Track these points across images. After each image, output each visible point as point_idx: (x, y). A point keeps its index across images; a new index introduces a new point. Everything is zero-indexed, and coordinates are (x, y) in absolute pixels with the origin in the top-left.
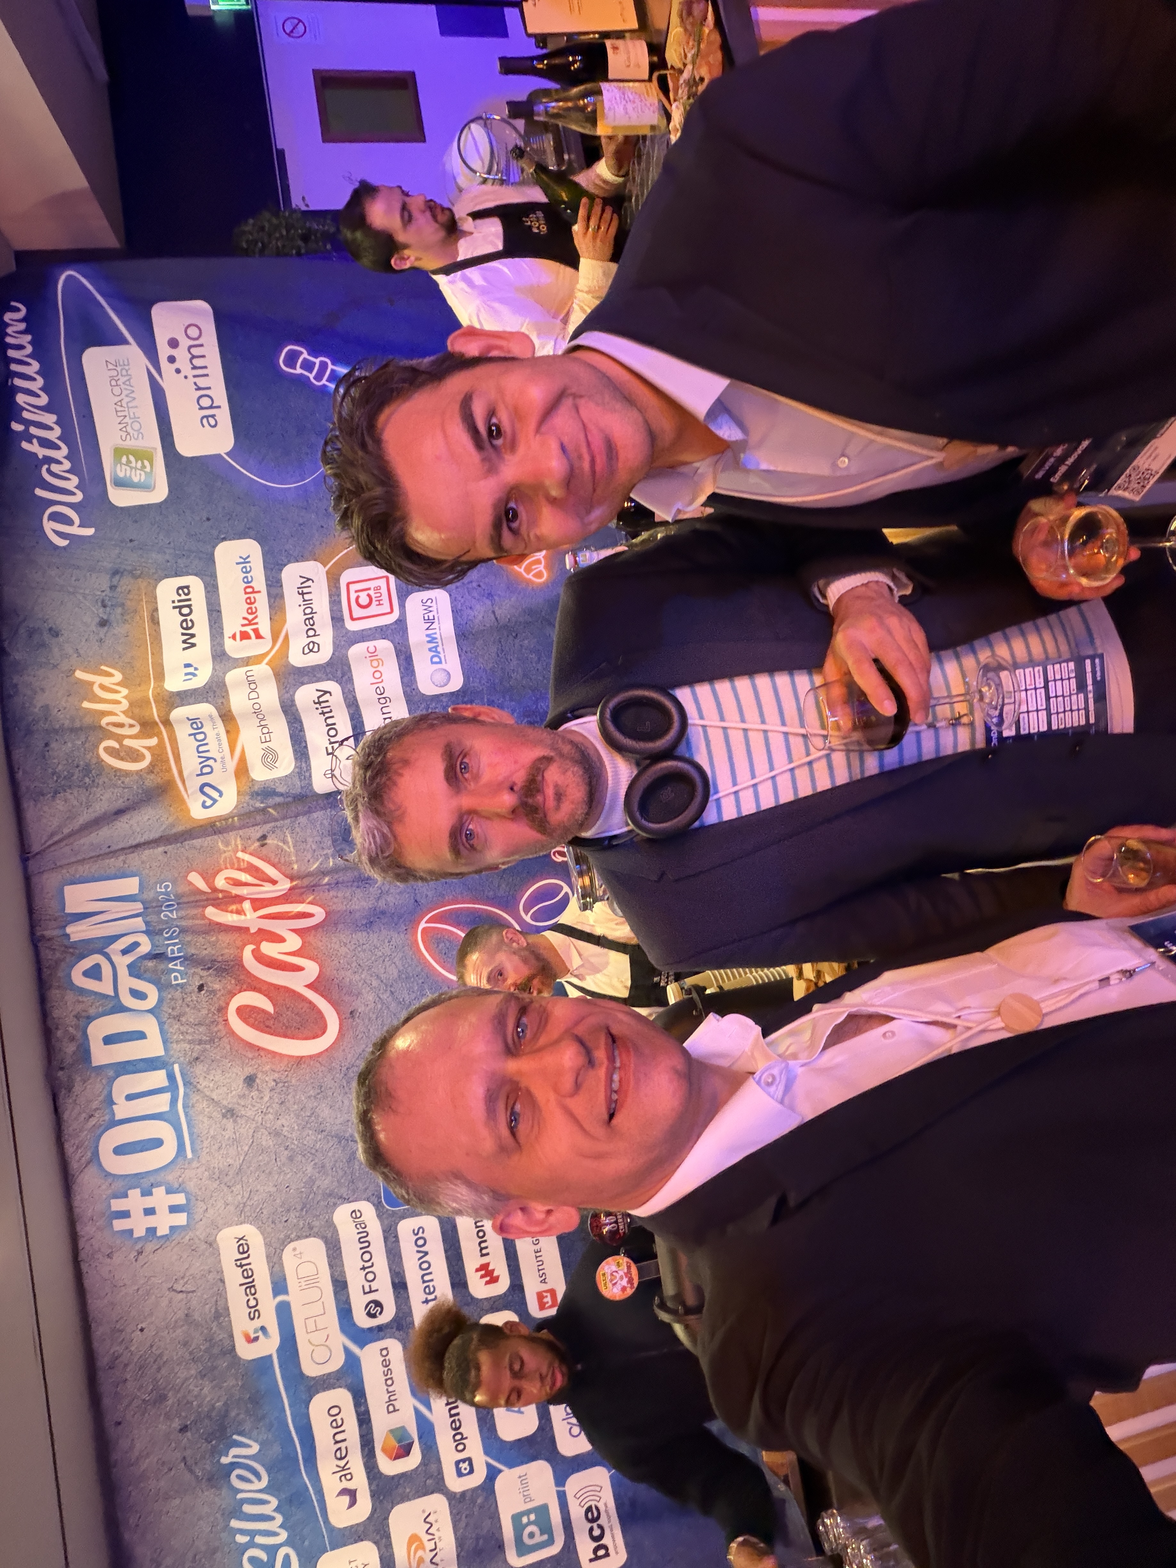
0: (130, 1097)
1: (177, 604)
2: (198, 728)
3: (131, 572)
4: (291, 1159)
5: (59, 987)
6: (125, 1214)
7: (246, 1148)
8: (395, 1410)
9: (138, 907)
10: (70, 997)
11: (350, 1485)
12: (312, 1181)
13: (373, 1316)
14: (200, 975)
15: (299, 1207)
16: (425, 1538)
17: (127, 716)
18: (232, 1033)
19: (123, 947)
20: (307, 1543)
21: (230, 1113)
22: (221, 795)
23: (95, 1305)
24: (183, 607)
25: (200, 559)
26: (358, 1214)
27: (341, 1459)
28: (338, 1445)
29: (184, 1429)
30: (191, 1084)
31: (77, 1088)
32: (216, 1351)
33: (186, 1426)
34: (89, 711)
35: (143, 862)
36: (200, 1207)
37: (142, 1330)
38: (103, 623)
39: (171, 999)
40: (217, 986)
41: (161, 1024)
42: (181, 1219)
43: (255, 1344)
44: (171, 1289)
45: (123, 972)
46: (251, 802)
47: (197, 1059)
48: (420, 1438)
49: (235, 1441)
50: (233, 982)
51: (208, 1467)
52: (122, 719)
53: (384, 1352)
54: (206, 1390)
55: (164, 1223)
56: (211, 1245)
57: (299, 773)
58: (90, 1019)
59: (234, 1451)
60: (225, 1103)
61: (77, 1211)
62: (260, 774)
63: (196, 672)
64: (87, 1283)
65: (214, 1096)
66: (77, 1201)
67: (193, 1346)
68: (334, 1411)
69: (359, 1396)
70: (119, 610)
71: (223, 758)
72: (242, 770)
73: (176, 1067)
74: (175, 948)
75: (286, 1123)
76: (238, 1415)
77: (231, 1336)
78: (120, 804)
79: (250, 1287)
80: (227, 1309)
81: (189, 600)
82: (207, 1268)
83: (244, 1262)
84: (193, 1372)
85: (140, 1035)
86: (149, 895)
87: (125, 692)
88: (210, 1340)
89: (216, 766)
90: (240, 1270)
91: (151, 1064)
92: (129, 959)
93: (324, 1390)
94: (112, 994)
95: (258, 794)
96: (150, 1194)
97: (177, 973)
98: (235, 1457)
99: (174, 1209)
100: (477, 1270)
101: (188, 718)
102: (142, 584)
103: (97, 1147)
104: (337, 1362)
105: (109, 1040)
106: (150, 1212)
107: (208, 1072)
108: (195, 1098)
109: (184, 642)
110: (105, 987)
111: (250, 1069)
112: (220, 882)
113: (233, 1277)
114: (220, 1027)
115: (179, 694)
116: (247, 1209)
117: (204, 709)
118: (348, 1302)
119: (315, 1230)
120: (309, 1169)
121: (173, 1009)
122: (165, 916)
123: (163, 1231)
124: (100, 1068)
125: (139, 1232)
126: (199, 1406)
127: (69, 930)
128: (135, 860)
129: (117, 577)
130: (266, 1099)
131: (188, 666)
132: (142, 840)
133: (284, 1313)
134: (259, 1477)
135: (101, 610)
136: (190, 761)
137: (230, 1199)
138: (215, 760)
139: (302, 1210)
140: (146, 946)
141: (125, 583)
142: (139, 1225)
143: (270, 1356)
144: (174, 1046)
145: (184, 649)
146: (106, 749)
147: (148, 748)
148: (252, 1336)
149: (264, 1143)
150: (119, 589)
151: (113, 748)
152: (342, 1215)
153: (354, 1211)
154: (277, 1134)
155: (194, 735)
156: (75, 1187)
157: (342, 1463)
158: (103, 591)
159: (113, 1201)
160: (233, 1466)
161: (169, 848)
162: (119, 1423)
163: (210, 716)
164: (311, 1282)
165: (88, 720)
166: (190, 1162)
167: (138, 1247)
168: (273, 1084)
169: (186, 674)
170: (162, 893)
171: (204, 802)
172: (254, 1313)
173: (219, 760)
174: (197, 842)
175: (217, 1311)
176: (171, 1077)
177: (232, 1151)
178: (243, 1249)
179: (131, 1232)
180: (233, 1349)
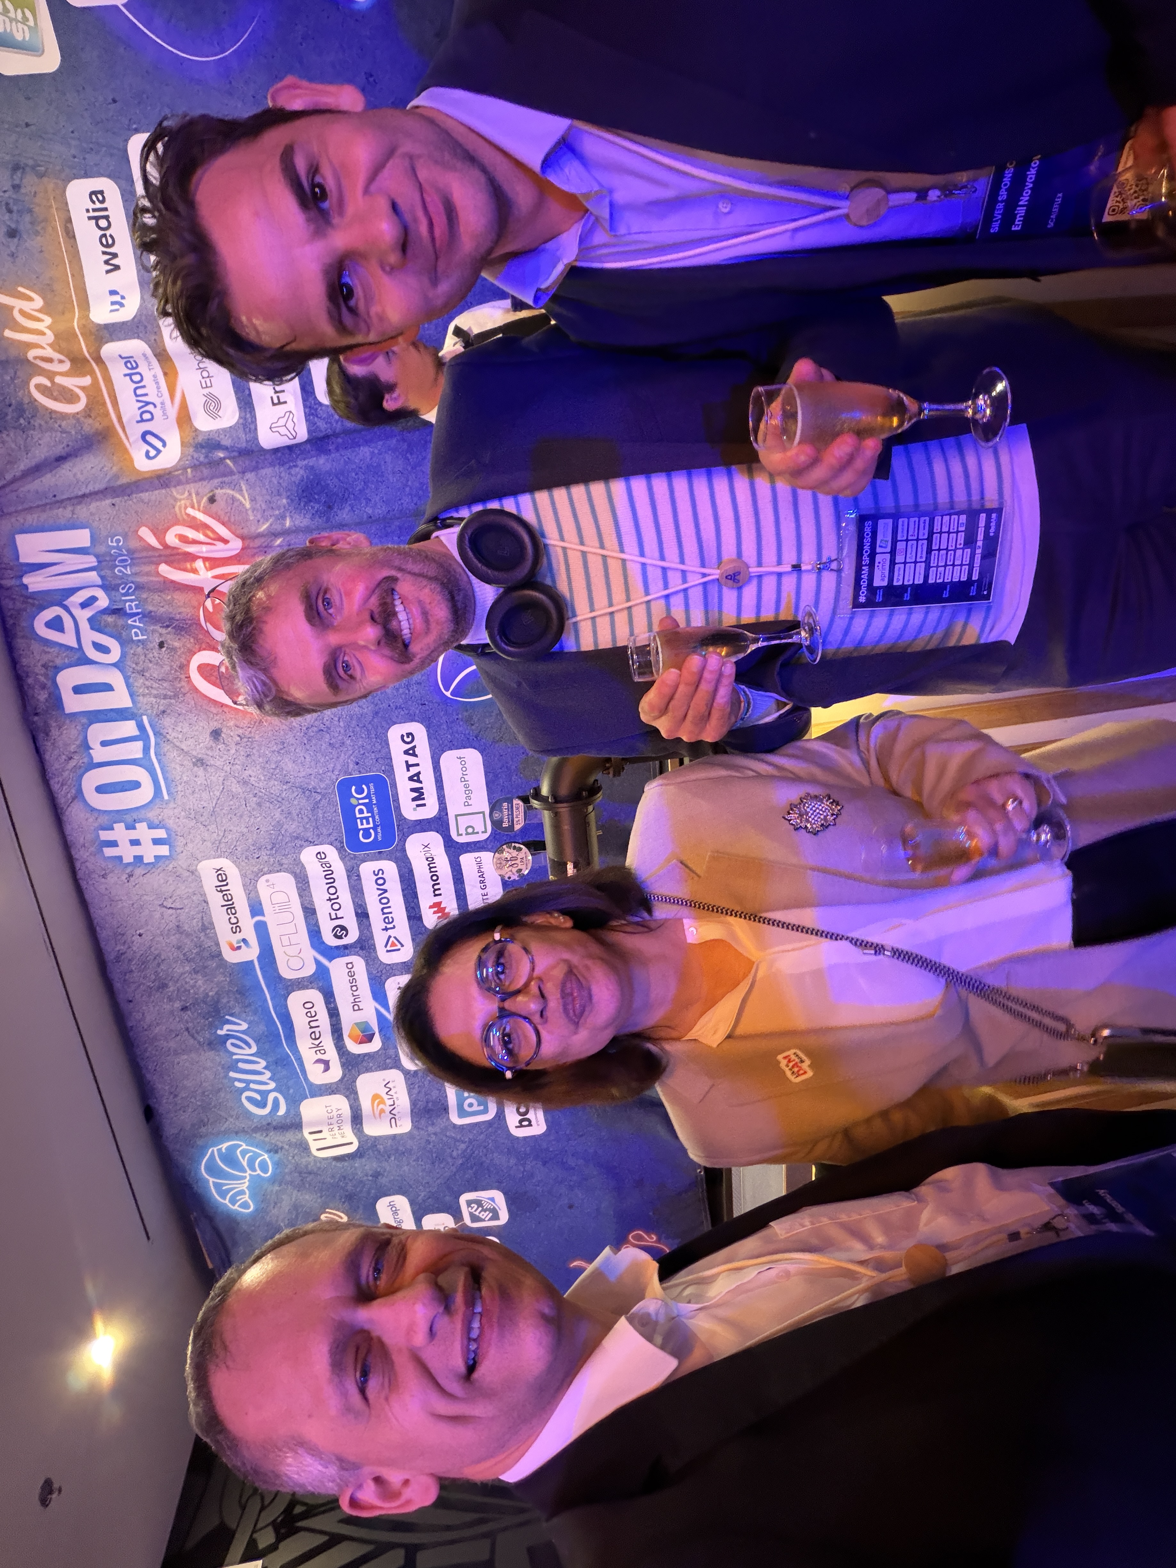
0: (104, 744)
1: (92, 214)
2: (133, 368)
3: (33, 168)
4: (259, 804)
5: (23, 637)
6: (114, 844)
7: (218, 794)
8: (359, 1009)
9: (91, 561)
10: (35, 647)
11: (324, 1057)
12: (279, 825)
13: (340, 937)
14: (159, 632)
15: (269, 847)
16: (386, 1097)
17: (54, 350)
18: (196, 690)
19: (81, 600)
20: (291, 1091)
21: (200, 762)
22: (164, 445)
23: (97, 914)
24: (99, 217)
25: (112, 155)
26: (323, 856)
27: (316, 1039)
28: (313, 1030)
29: (184, 1009)
30: (161, 734)
31: (54, 732)
32: (206, 954)
33: (186, 1007)
34: (13, 342)
35: (92, 514)
36: (180, 842)
37: (140, 935)
38: (12, 233)
39: (134, 654)
40: (176, 644)
41: (127, 679)
42: (164, 850)
43: (238, 951)
44: (162, 905)
45: (84, 626)
46: (196, 455)
47: (164, 712)
48: (380, 1031)
49: (228, 1020)
50: (192, 640)
51: (207, 1036)
52: (49, 352)
53: (349, 966)
54: (200, 982)
55: (149, 852)
56: (192, 873)
57: (245, 425)
58: (58, 669)
59: (226, 1027)
60: (194, 753)
61: (69, 838)
62: (204, 424)
63: (123, 301)
64: (87, 897)
65: (183, 746)
66: (68, 829)
67: (186, 950)
68: (308, 1006)
69: (329, 996)
70: (27, 218)
71: (162, 403)
72: (184, 418)
73: (145, 718)
74: (133, 604)
75: (253, 774)
76: (228, 1002)
77: (218, 944)
78: (59, 450)
79: (230, 907)
80: (212, 924)
81: (106, 209)
82: (190, 891)
83: (223, 888)
84: (187, 968)
85: (108, 687)
86: (101, 549)
87: (48, 320)
88: (200, 946)
89: (157, 412)
90: (221, 894)
91: (120, 715)
92: (88, 613)
93: (299, 989)
94: (76, 646)
95: (202, 447)
96: (134, 828)
97: (137, 629)
98: (228, 1030)
99: (156, 842)
100: (431, 907)
101: (120, 356)
102: (50, 184)
103: (81, 785)
104: (310, 970)
105: (78, 690)
106: (135, 843)
107: (176, 724)
108: (166, 747)
109: (107, 262)
110: (68, 639)
111: (215, 723)
112: (171, 538)
113: (215, 900)
114: (183, 684)
115: (106, 326)
116: (223, 845)
117: (135, 346)
118: (317, 924)
119: (284, 866)
120: (277, 815)
121: (137, 664)
122: (120, 571)
123: (149, 859)
124: (74, 715)
125: (128, 859)
126: (195, 993)
127: (26, 580)
128: (83, 512)
129: (19, 174)
130: (233, 751)
131: (113, 293)
132: (87, 491)
133: (261, 929)
134: (250, 1046)
135: (7, 216)
136: (129, 407)
137: (206, 835)
138: (155, 406)
139: (272, 849)
140: (103, 601)
141: (30, 182)
142: (128, 853)
143: (252, 962)
144: (141, 698)
145: (108, 272)
146: (38, 387)
147: (83, 388)
148: (236, 945)
149: (234, 790)
150: (23, 191)
151: (46, 386)
152: (308, 856)
153: (319, 853)
154: (245, 783)
155: (130, 375)
156: (65, 818)
157: (317, 1042)
158: (5, 192)
159: (101, 832)
160: (228, 1037)
161: (117, 500)
162: (131, 1001)
163: (144, 355)
164: (284, 907)
165: (13, 353)
166: (167, 803)
167: (129, 870)
168: (238, 738)
169: (113, 303)
170: (114, 548)
171: (147, 453)
172: (236, 928)
173: (159, 406)
174: (145, 496)
175: (203, 925)
176: (141, 727)
177: (205, 795)
178: (222, 878)
179: (120, 858)
180: (220, 954)
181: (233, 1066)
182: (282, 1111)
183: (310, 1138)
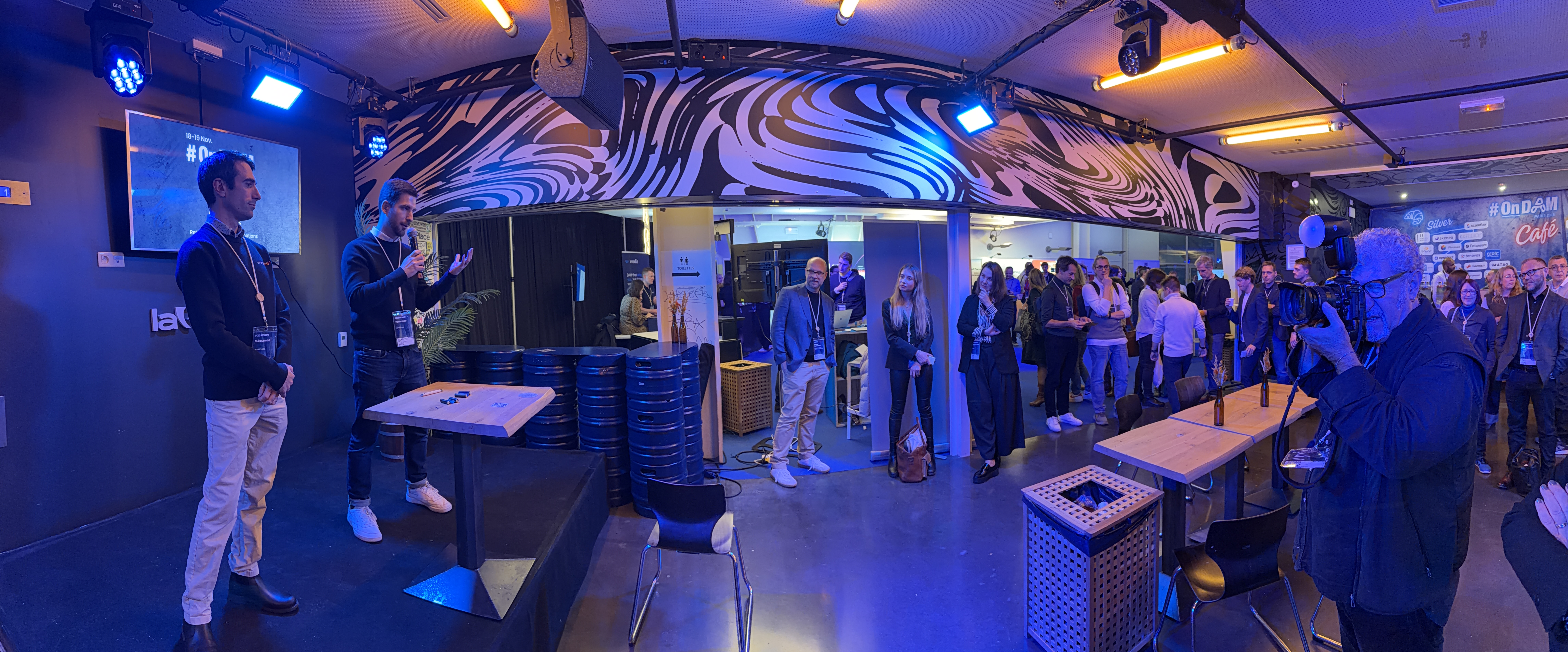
4: (1498, 234)
5: (1538, 196)
6: (1494, 206)
7: (1501, 227)
9: (1551, 209)
11: (1439, 239)
12: (1493, 237)
13: (1467, 246)
14: (1536, 220)
18: (1523, 226)
19: (1544, 207)
21: (1508, 224)
28: (1446, 238)
31: (1519, 198)
33: (1456, 213)
35: (1559, 211)
36: (1492, 218)
37: (1474, 207)
39: (1532, 215)
40: (1533, 223)
41: (1527, 213)
42: (1491, 215)
43: (1467, 226)
44: (1480, 212)
45: (1539, 207)
47: (1520, 219)
49: (1451, 221)
50: (1533, 226)
51: (1448, 216)
54: (1461, 217)
56: (1486, 219)
58: (1531, 201)
60: (1511, 224)
61: (1497, 198)
68: (1452, 238)
74: (1542, 216)
75: (1505, 234)
76: (1456, 222)
84: (1465, 215)
86: (1552, 212)
88: (1469, 218)
90: (1480, 224)
91: (1521, 211)
93: (1456, 236)
94: (1535, 205)
96: (1497, 210)
97: (1536, 216)
98: (1449, 221)
99: (1493, 213)
103: (1508, 201)
105: (1526, 204)
107: (1517, 221)
108: (1513, 218)
111: (1516, 228)
112: (1553, 225)
114: (1525, 223)
116: (1490, 226)
118: (1470, 242)
119: (1484, 237)
122: (1548, 215)
123: (1490, 212)
124: (1522, 202)
126: (1459, 215)
127: (1549, 198)
130: (1510, 231)
133: (1471, 231)
134: (1444, 224)
137: (1493, 223)
139: (1488, 235)
140: (1543, 211)
142: (1492, 208)
143: (1464, 228)
144: (1523, 215)
149: (1502, 230)
152: (1486, 242)
153: (1486, 244)
156: (1501, 197)
157: (1443, 238)
159: (1497, 204)
160: (1447, 220)
164: (1475, 236)
166: (1501, 217)
167: (1488, 207)
172: (1472, 226)
175: (1474, 220)
176: (1517, 214)
177: (1502, 224)
178: (1484, 225)
180: (1467, 222)
181: (1440, 220)
182: (1428, 229)
183: (1421, 234)
